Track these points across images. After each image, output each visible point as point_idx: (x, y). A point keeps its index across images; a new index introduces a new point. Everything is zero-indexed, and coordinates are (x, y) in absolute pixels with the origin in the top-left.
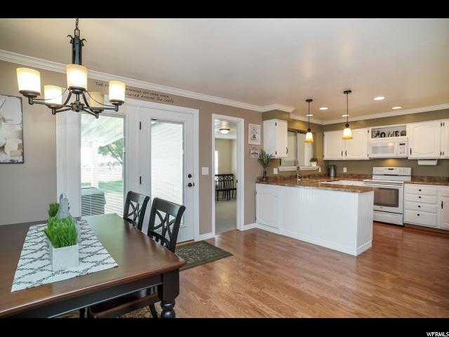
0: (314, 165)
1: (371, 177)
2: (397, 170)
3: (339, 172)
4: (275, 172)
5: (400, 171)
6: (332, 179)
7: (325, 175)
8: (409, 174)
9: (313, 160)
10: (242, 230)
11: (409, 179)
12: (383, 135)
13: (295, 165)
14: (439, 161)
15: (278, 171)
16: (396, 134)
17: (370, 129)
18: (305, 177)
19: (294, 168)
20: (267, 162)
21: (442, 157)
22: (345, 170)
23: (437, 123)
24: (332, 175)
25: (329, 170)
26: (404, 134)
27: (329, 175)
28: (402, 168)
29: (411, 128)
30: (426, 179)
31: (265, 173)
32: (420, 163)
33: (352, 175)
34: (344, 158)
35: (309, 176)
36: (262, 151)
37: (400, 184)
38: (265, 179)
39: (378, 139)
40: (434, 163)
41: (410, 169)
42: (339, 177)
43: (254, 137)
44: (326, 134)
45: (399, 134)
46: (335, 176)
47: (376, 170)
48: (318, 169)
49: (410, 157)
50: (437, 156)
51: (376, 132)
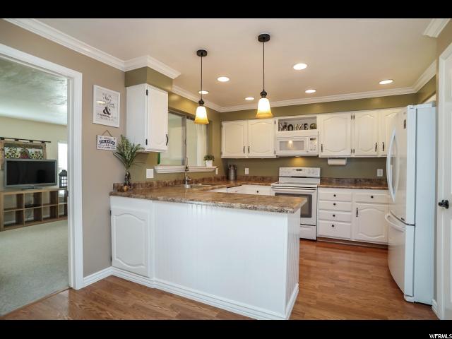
0: (209, 164)
1: (277, 180)
2: (306, 171)
3: (240, 174)
4: (150, 174)
5: (309, 173)
6: (232, 182)
7: (223, 178)
8: (319, 176)
9: (208, 158)
10: (78, 287)
11: (318, 181)
12: (291, 128)
13: (183, 165)
14: (349, 159)
15: (155, 172)
16: (305, 127)
17: (277, 119)
18: (197, 182)
19: (180, 169)
20: (131, 156)
21: (353, 156)
22: (247, 171)
23: (348, 115)
24: (232, 177)
25: (227, 172)
26: (314, 127)
27: (228, 178)
28: (311, 169)
29: (321, 119)
30: (334, 181)
31: (128, 176)
32: (330, 162)
33: (255, 177)
34: (246, 156)
35: (203, 180)
36: (123, 138)
37: (313, 189)
38: (127, 188)
39: (286, 133)
40: (344, 162)
41: (319, 169)
42: (240, 180)
43: (106, 111)
44: (224, 124)
45: (308, 127)
46: (236, 179)
47: (283, 171)
48: (215, 171)
49: (322, 155)
50: (347, 154)
51: (283, 124)
